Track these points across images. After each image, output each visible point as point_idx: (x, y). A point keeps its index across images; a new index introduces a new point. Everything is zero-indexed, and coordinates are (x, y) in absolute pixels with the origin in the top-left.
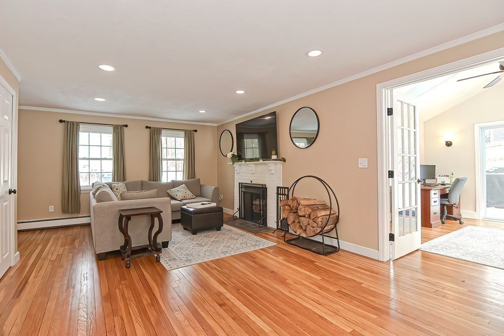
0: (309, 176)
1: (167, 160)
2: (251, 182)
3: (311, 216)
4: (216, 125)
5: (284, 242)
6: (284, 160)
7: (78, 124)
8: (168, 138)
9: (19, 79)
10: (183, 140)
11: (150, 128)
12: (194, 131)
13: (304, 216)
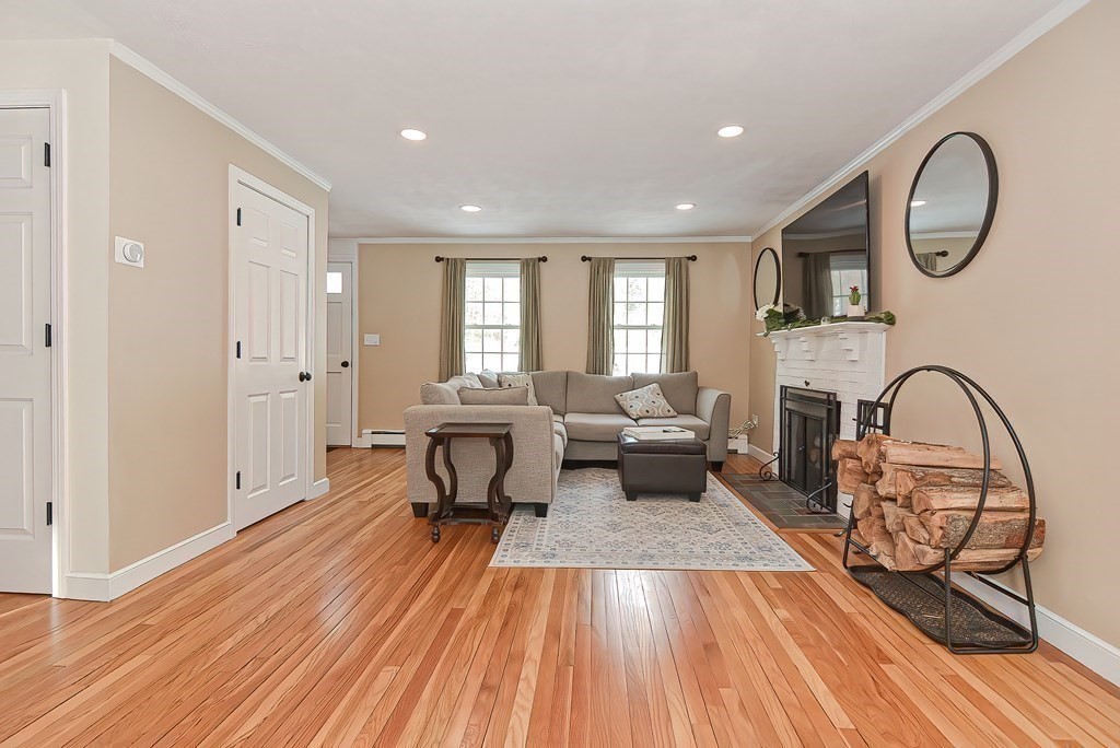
0: (929, 369)
1: (628, 328)
2: (807, 384)
3: (915, 502)
4: (749, 239)
5: (844, 571)
6: (891, 320)
7: (463, 261)
8: (631, 279)
9: (328, 187)
10: (662, 281)
11: (590, 259)
12: (689, 258)
13: (894, 500)
